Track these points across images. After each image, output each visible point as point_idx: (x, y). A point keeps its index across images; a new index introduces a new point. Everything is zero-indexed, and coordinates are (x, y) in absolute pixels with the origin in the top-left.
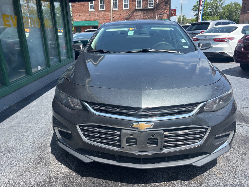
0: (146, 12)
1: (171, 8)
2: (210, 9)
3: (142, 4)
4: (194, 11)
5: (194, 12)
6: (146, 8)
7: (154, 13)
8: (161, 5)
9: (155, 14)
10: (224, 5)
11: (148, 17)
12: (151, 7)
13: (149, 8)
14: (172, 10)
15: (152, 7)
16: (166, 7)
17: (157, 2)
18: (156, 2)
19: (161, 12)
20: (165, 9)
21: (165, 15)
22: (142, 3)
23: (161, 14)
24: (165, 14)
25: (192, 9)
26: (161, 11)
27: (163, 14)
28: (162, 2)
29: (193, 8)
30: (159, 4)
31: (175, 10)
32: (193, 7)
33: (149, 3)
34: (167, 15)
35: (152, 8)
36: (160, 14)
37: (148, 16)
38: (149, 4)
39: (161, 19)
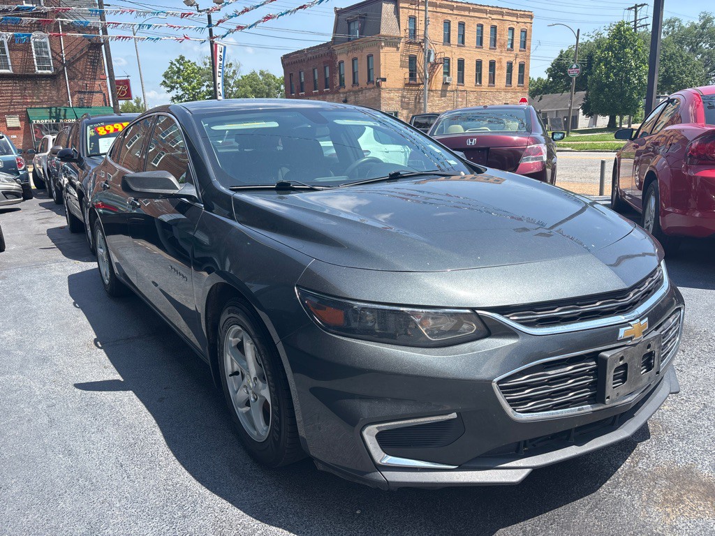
0: (29, 84)
1: (115, 75)
2: (208, 86)
3: (9, 60)
4: (169, 89)
5: (168, 91)
6: (28, 72)
7: (58, 90)
8: (80, 66)
9: (64, 91)
10: (238, 77)
11: (38, 98)
12: (45, 70)
13: (40, 71)
14: (118, 82)
15: (49, 68)
16: (96, 73)
17: (62, 58)
18: (60, 56)
19: (83, 87)
20: (95, 79)
21: (98, 95)
22: (10, 54)
23: (84, 93)
24: (98, 92)
25: (162, 84)
26: (80, 83)
27: (92, 92)
28: (78, 56)
29: (164, 81)
30: (70, 64)
31: (127, 83)
32: (164, 79)
33: (34, 57)
34: (102, 97)
35: (50, 72)
36: (80, 92)
37: (42, 98)
38: (35, 60)
39: (88, 107)
